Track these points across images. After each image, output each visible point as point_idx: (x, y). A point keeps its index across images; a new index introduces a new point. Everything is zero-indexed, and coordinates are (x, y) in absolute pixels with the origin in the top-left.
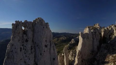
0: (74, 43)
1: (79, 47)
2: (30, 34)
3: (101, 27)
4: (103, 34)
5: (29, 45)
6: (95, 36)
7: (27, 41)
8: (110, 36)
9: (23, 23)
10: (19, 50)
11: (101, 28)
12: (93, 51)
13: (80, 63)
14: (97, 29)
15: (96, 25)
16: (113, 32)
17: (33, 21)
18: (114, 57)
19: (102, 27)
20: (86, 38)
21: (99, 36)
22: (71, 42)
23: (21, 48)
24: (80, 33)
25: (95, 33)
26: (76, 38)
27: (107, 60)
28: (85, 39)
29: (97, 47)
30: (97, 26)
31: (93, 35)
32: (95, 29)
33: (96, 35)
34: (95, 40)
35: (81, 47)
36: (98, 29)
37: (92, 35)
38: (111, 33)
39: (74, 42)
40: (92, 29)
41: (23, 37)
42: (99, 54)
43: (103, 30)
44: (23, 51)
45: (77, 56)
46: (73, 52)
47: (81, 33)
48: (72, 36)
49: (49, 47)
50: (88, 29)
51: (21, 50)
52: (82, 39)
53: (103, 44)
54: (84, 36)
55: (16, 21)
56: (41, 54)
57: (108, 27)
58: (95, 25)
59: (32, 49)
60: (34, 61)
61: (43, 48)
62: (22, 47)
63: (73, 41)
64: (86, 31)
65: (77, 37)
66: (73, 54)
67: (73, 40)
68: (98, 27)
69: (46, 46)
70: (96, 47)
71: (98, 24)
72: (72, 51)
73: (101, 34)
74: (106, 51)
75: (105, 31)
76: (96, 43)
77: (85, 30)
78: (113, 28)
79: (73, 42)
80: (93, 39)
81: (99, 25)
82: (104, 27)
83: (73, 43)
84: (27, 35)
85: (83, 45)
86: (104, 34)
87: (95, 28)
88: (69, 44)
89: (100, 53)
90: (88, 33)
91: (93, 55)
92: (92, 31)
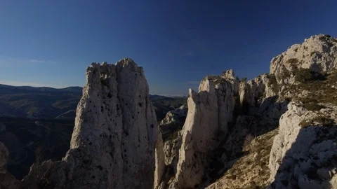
0: (172, 122)
1: (188, 125)
2: (114, 85)
3: (238, 79)
4: (242, 95)
5: (114, 103)
6: (222, 98)
7: (110, 96)
8: (256, 99)
9: (101, 66)
10: (100, 109)
11: (238, 81)
12: (218, 133)
13: (191, 161)
14: (228, 83)
15: (227, 73)
16: (264, 91)
17: (116, 64)
18: (259, 141)
19: (241, 80)
20: (203, 103)
21: (233, 99)
22: (165, 122)
23: (102, 107)
24: (190, 90)
25: (224, 91)
26: (178, 111)
27: (246, 149)
28: (202, 105)
29: (228, 123)
30: (229, 76)
31: (218, 97)
32: (224, 83)
33: (225, 96)
34: (223, 108)
35: (192, 124)
36: (232, 82)
37: (216, 97)
38: (259, 93)
39: (172, 119)
40: (216, 82)
41: (103, 89)
42: (230, 138)
43: (242, 86)
44: (106, 111)
45: (183, 145)
46: (171, 146)
47: (193, 92)
48: (167, 103)
49: (144, 106)
50: (207, 82)
51: (102, 110)
52: (194, 106)
53: (239, 117)
54: (199, 98)
55: (93, 64)
56: (133, 118)
57: (256, 80)
58: (225, 72)
59: (118, 109)
60: (123, 128)
61: (137, 107)
62: (104, 105)
63: (169, 118)
64: (205, 86)
65: (182, 107)
66: (172, 151)
67: (171, 115)
68: (232, 78)
69: (140, 105)
70: (224, 124)
71: (231, 72)
72: (168, 142)
73: (237, 95)
74: (245, 131)
75: (247, 89)
76: (226, 115)
77: (201, 85)
78: (264, 82)
79: (170, 120)
80: (219, 105)
81: (233, 74)
82: (245, 80)
83: (169, 122)
84: (108, 87)
85: (197, 118)
86: (245, 95)
87: (224, 80)
88: (160, 126)
89: (233, 136)
90: (208, 91)
91: (218, 140)
92: (217, 87)
